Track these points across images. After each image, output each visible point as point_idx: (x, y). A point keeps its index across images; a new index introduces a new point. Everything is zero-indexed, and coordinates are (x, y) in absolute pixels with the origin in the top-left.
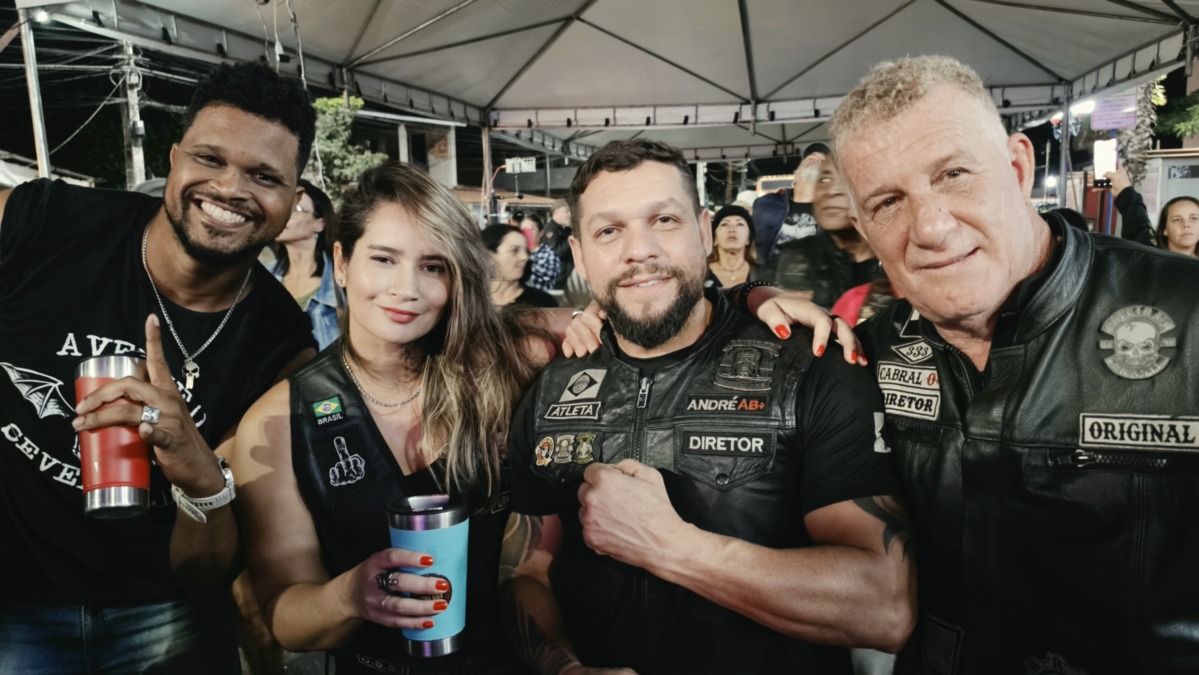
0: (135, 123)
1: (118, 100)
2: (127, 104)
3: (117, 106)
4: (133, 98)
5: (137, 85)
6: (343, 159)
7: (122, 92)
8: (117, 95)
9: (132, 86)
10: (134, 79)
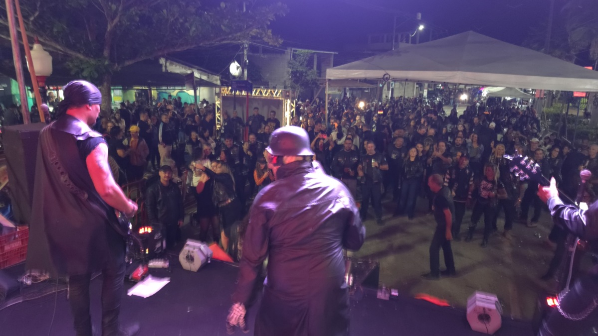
0: (246, 61)
1: (241, 53)
2: (243, 54)
3: (240, 55)
4: (245, 52)
5: (247, 48)
6: (306, 73)
7: (243, 50)
8: (240, 51)
9: (245, 48)
10: (247, 46)
